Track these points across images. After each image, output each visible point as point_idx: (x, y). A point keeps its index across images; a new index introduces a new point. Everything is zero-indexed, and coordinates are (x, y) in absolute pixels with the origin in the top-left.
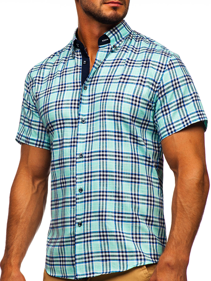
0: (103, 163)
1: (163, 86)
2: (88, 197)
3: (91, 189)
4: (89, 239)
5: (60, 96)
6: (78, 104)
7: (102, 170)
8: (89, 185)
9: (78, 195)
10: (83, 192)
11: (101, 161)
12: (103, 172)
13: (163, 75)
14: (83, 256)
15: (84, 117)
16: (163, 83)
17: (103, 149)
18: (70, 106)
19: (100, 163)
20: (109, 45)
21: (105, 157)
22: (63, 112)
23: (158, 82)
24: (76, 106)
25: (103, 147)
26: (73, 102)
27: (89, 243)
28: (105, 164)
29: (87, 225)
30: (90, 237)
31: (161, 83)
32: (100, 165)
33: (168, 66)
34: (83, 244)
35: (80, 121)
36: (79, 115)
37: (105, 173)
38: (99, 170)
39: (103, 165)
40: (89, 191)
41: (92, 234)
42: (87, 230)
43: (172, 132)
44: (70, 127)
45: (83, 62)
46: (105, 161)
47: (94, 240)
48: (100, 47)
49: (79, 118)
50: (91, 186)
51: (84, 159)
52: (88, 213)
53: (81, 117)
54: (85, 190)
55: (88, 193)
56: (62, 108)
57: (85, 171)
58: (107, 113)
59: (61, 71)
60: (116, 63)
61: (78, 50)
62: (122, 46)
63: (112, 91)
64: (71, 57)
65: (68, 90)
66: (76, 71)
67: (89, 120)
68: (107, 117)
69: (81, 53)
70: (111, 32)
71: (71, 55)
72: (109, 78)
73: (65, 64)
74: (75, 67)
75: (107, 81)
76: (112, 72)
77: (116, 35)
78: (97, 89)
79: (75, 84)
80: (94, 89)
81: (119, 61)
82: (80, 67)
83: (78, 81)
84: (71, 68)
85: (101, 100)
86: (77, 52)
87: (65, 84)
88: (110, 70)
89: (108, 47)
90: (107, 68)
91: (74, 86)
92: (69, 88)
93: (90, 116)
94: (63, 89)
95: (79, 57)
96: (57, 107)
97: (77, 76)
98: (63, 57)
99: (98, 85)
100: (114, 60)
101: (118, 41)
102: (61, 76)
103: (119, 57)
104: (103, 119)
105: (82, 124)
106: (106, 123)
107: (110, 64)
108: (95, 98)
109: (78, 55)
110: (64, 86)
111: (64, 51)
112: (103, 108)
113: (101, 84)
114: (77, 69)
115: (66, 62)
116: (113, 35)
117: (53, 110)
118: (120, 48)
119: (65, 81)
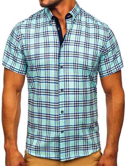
0: (77, 96)
1: (107, 49)
2: (67, 116)
3: (69, 112)
4: (68, 140)
5: (47, 50)
6: (58, 56)
7: (76, 100)
8: (68, 109)
9: (61, 115)
10: (64, 113)
11: (76, 95)
12: (77, 101)
13: (106, 43)
14: (65, 149)
15: (62, 65)
16: (106, 47)
17: (76, 87)
19: (75, 96)
21: (78, 93)
23: (104, 47)
25: (76, 86)
26: (56, 55)
27: (68, 142)
28: (77, 97)
29: (67, 132)
30: (69, 139)
31: (106, 48)
32: (75, 98)
33: (109, 38)
34: (64, 142)
35: (60, 67)
36: (60, 64)
37: (77, 103)
38: (74, 100)
39: (77, 98)
40: (68, 113)
41: (70, 137)
42: (67, 135)
43: (110, 73)
46: (77, 95)
47: (71, 140)
50: (69, 110)
51: (64, 93)
52: (67, 126)
54: (65, 112)
55: (67, 114)
57: (65, 100)
58: (78, 65)
59: (44, 32)
60: (79, 33)
61: (53, 20)
62: (78, 20)
63: (81, 52)
64: (48, 24)
65: (51, 46)
66: (55, 34)
67: (65, 67)
68: (79, 67)
69: (55, 23)
70: (73, 12)
71: (48, 23)
72: (76, 42)
73: (44, 27)
74: (53, 31)
75: (76, 44)
76: (78, 39)
77: (75, 13)
78: (69, 48)
79: (56, 43)
80: (67, 48)
81: (80, 32)
82: (57, 32)
83: (57, 42)
84: (50, 31)
85: (74, 57)
86: (52, 21)
87: (49, 42)
88: (76, 37)
89: (71, 20)
90: (74, 35)
91: (55, 44)
92: (52, 45)
93: (65, 64)
94: (48, 46)
95: (54, 25)
96: (46, 57)
97: (56, 38)
98: (42, 22)
99: (70, 46)
100: (77, 30)
101: (76, 16)
102: (44, 36)
103: (79, 29)
104: (76, 68)
105: (61, 69)
106: (78, 71)
107: (75, 33)
108: (68, 54)
109: (53, 24)
110: (48, 43)
111: (41, 18)
112: (76, 62)
113: (72, 46)
114: (55, 33)
115: (44, 26)
116: (74, 13)
117: (43, 58)
118: (77, 21)
119: (48, 40)
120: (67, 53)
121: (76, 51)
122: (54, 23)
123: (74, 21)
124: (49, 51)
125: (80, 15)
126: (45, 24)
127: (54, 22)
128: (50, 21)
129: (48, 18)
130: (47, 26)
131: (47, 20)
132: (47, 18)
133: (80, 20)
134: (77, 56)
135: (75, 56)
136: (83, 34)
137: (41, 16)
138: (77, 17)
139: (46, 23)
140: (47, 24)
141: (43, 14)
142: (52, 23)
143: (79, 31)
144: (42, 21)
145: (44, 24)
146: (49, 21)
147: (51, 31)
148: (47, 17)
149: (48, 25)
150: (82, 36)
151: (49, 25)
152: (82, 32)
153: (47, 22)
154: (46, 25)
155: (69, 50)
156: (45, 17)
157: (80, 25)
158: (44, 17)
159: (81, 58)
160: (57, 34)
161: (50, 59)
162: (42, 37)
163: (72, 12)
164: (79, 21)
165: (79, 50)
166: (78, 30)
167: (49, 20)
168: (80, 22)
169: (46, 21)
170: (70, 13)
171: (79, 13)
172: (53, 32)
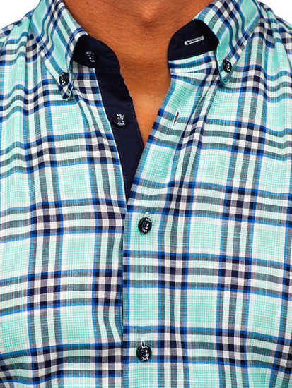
5: (46, 253)
6: (119, 289)
15: (144, 338)
18: (89, 295)
20: (208, 60)
22: (63, 320)
24: (113, 295)
26: (102, 280)
35: (132, 352)
36: (126, 330)
44: (89, 373)
45: (113, 120)
48: (174, 66)
49: (125, 345)
53: (132, 337)
56: (56, 303)
58: (250, 342)
59: (28, 146)
60: (249, 138)
61: (86, 70)
62: (247, 69)
63: (268, 258)
64: (55, 92)
65: (73, 230)
66: (96, 154)
67: (167, 351)
68: (250, 356)
69: (96, 84)
70: (219, 13)
71: (51, 87)
72: (234, 197)
73: (31, 117)
74: (88, 136)
75: (233, 210)
76: (244, 175)
77: (232, 23)
78: (192, 236)
79: (104, 209)
80: (180, 236)
81: (256, 134)
82: (108, 137)
83: (109, 203)
84: (69, 137)
85: (221, 287)
86: (81, 77)
87: (58, 205)
88: (233, 164)
89: (204, 66)
90: (217, 152)
91: (98, 216)
92: (77, 223)
93: (167, 337)
94: (53, 225)
95: (90, 97)
96: (37, 298)
97: (105, 175)
98: (18, 87)
99: (193, 219)
100: (239, 125)
101: (234, 43)
102: (30, 170)
103: (252, 115)
104: (232, 362)
105: (140, 365)
106: (245, 376)
107: (230, 141)
108: (185, 272)
109: (83, 90)
110: (52, 212)
111: (11, 62)
112: (232, 319)
113: (206, 220)
114: (101, 147)
115: (31, 107)
116: (226, 22)
117: (17, 309)
118: (240, 75)
119: (56, 192)
120: (179, 264)
121: (236, 249)
122: (87, 84)
123: (224, 74)
124: (58, 261)
125: (256, 39)
126: (36, 99)
127: (92, 78)
128: (65, 77)
129: (53, 62)
130: (46, 104)
131: (43, 73)
132: (47, 62)
133: (258, 68)
134: (241, 282)
135: (228, 280)
136: (280, 146)
137: (12, 52)
138: (239, 51)
139: (40, 90)
140: (46, 93)
141: (24, 39)
142: (76, 84)
143: (251, 127)
144: (14, 80)
145: (31, 97)
146: (57, 77)
147: (75, 136)
148: (48, 54)
149: (52, 98)
150: (273, 156)
151: (59, 98)
152: (271, 133)
153: (45, 83)
154: (41, 100)
155: (191, 243)
156: (35, 57)
157: (260, 98)
158: (30, 54)
159: (266, 298)
160: (112, 149)
161: (62, 309)
162: (15, 175)
163: (212, 13)
164: (252, 73)
165: (255, 246)
166: (245, 119)
167: (59, 71)
168: (257, 79)
169: (40, 80)
170: (200, 23)
171: (251, 28)
172: (83, 142)
